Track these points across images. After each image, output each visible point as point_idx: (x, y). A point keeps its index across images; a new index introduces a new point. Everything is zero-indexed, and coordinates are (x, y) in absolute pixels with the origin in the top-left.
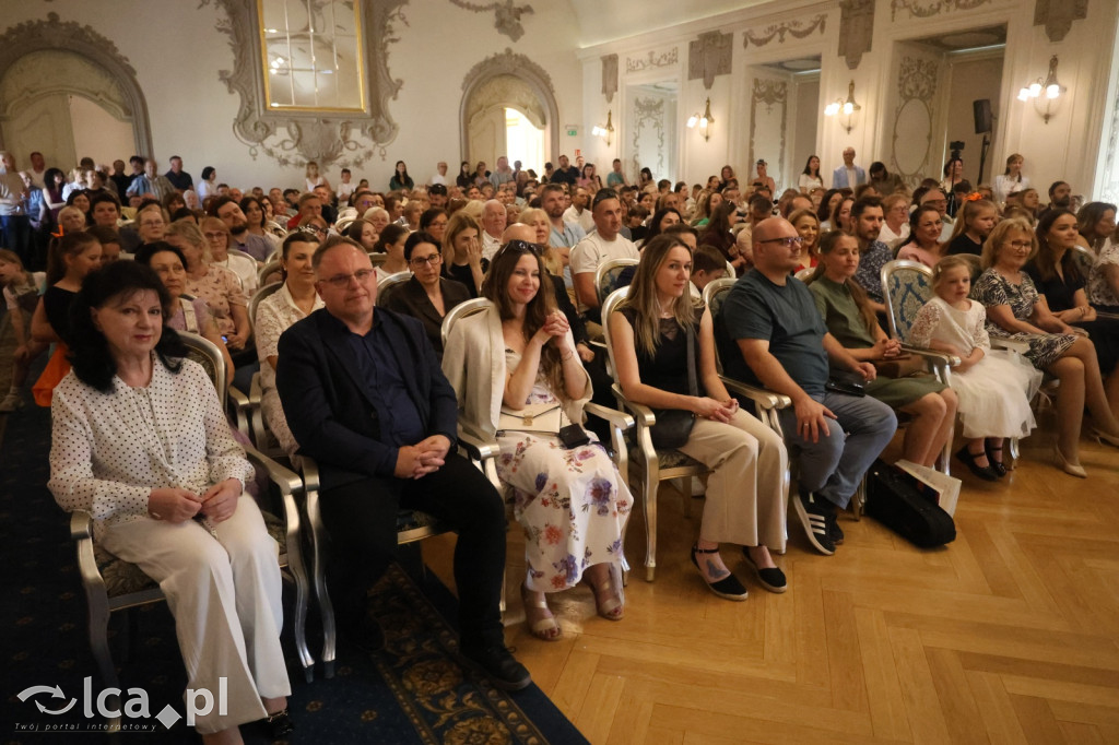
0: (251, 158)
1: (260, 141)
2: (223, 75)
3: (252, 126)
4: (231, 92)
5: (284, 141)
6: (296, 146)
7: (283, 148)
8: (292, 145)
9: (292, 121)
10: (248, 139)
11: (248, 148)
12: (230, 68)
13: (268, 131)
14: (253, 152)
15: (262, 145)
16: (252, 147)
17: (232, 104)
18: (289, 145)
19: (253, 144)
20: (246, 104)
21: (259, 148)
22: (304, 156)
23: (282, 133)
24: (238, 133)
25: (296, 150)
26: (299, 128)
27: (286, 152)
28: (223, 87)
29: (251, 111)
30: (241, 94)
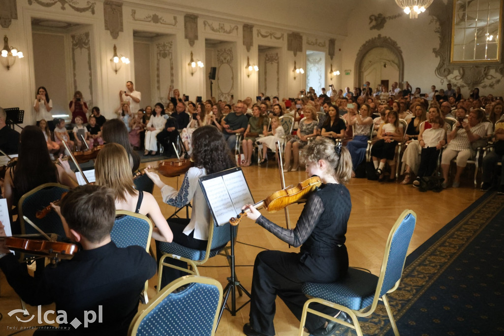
0: (441, 84)
1: (446, 77)
2: (434, 51)
3: (443, 71)
4: (436, 56)
5: (456, 76)
6: (462, 78)
7: (456, 79)
8: (459, 78)
9: (461, 67)
10: (441, 76)
11: (440, 80)
12: (438, 47)
13: (450, 72)
14: (442, 81)
15: (447, 78)
16: (442, 79)
17: (436, 61)
18: (458, 78)
19: (442, 78)
20: (442, 61)
21: (445, 80)
22: (465, 83)
23: (456, 73)
24: (437, 74)
25: (461, 80)
26: (464, 71)
27: (457, 81)
28: (434, 54)
29: (444, 64)
30: (440, 57)
